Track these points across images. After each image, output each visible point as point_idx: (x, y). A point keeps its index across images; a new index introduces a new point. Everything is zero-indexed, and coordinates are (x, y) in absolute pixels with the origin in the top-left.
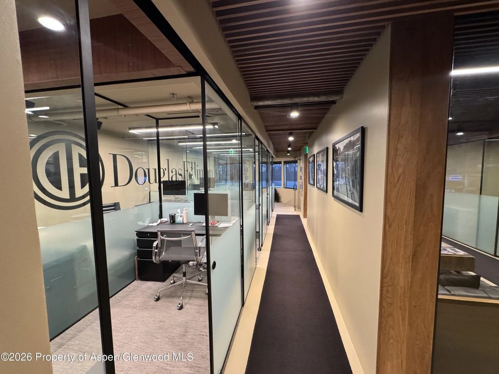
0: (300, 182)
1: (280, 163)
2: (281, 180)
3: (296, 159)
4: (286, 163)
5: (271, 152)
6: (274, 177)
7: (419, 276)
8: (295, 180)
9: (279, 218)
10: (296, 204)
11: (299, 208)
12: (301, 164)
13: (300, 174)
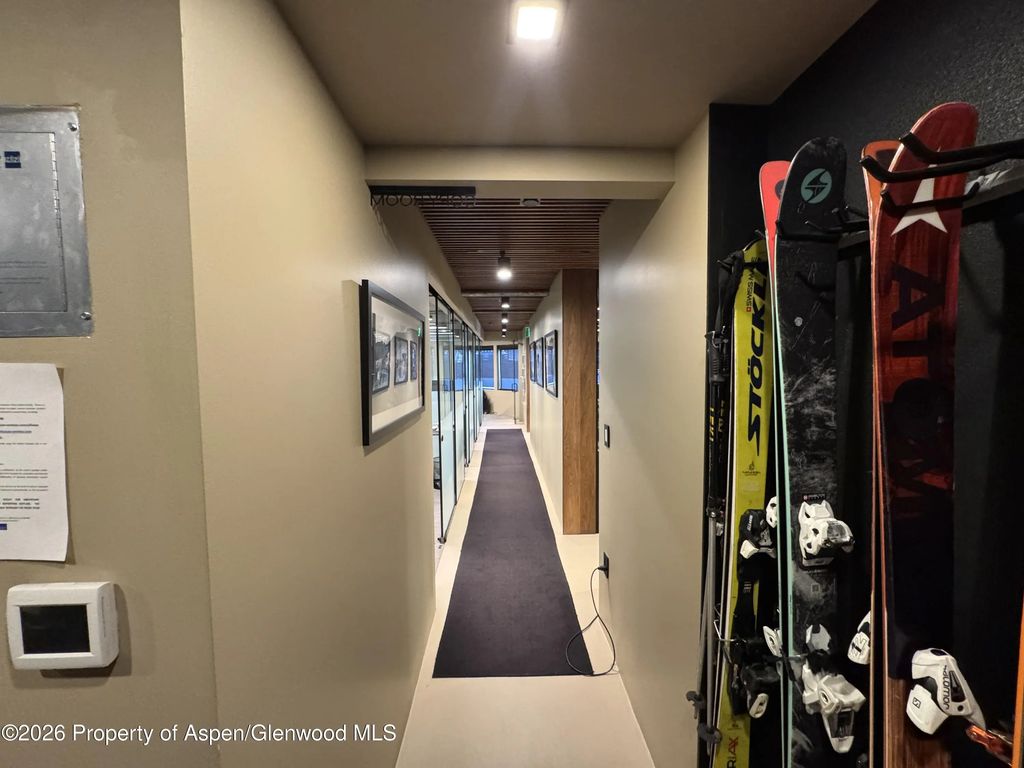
0: (522, 378)
1: (491, 348)
2: (493, 377)
3: (516, 343)
4: (500, 348)
5: (478, 334)
6: (481, 372)
7: (586, 434)
8: (515, 376)
9: (490, 434)
10: (517, 415)
11: (522, 420)
12: (522, 352)
13: (522, 367)
